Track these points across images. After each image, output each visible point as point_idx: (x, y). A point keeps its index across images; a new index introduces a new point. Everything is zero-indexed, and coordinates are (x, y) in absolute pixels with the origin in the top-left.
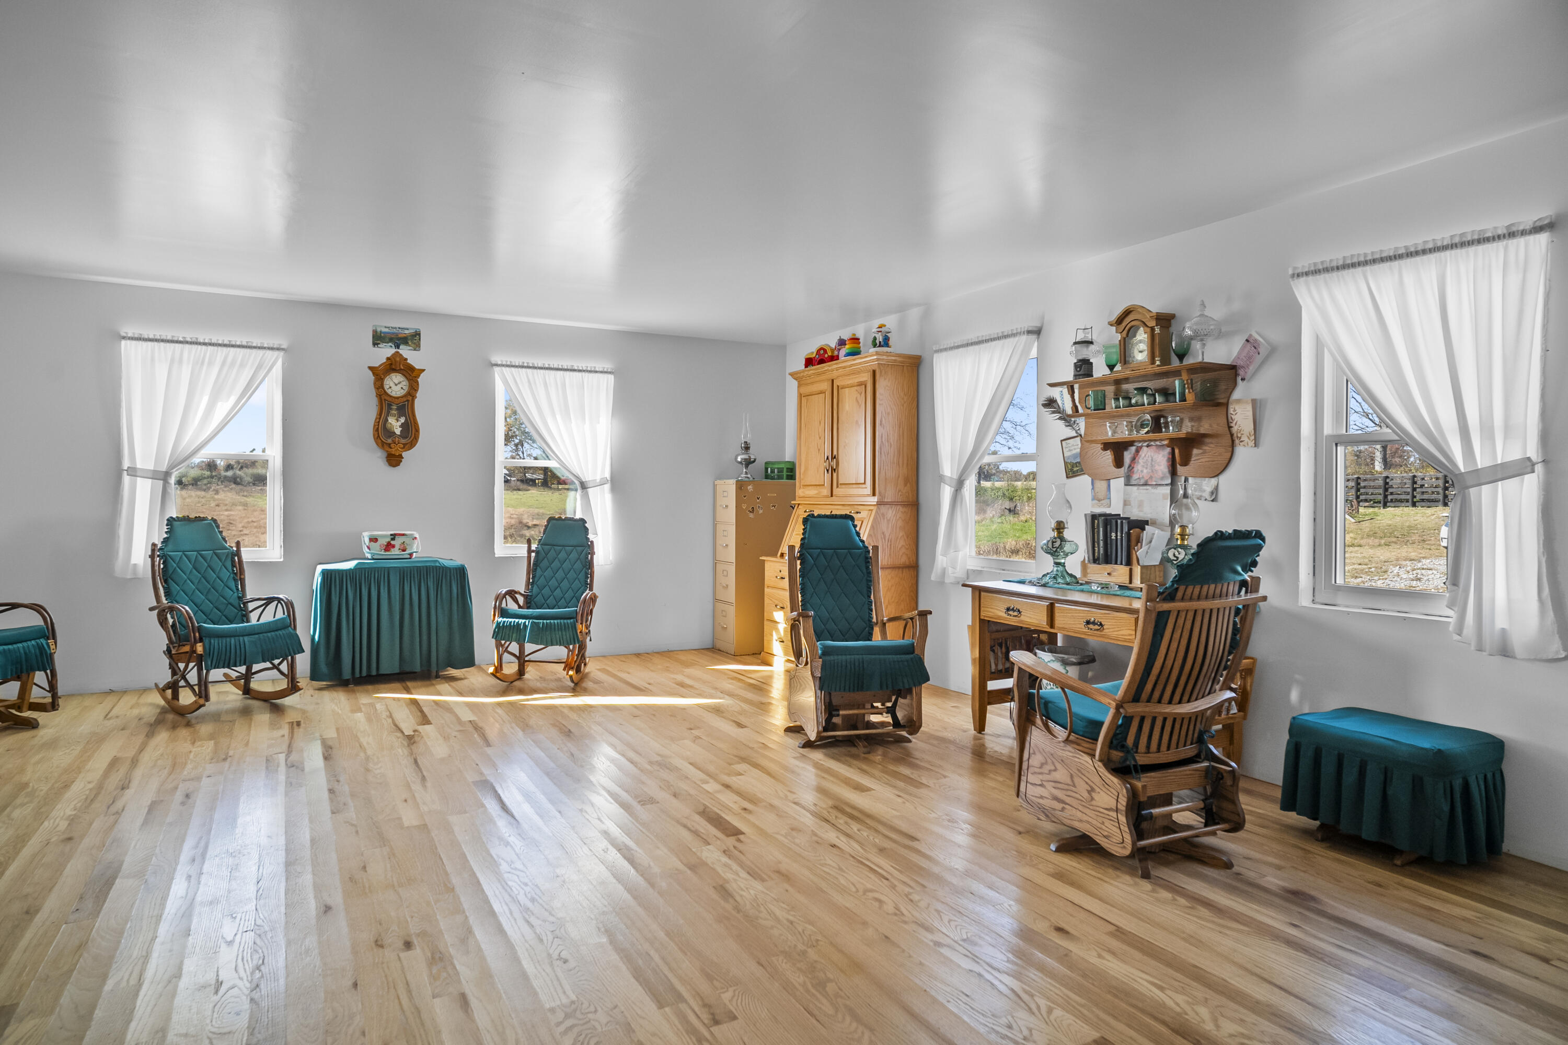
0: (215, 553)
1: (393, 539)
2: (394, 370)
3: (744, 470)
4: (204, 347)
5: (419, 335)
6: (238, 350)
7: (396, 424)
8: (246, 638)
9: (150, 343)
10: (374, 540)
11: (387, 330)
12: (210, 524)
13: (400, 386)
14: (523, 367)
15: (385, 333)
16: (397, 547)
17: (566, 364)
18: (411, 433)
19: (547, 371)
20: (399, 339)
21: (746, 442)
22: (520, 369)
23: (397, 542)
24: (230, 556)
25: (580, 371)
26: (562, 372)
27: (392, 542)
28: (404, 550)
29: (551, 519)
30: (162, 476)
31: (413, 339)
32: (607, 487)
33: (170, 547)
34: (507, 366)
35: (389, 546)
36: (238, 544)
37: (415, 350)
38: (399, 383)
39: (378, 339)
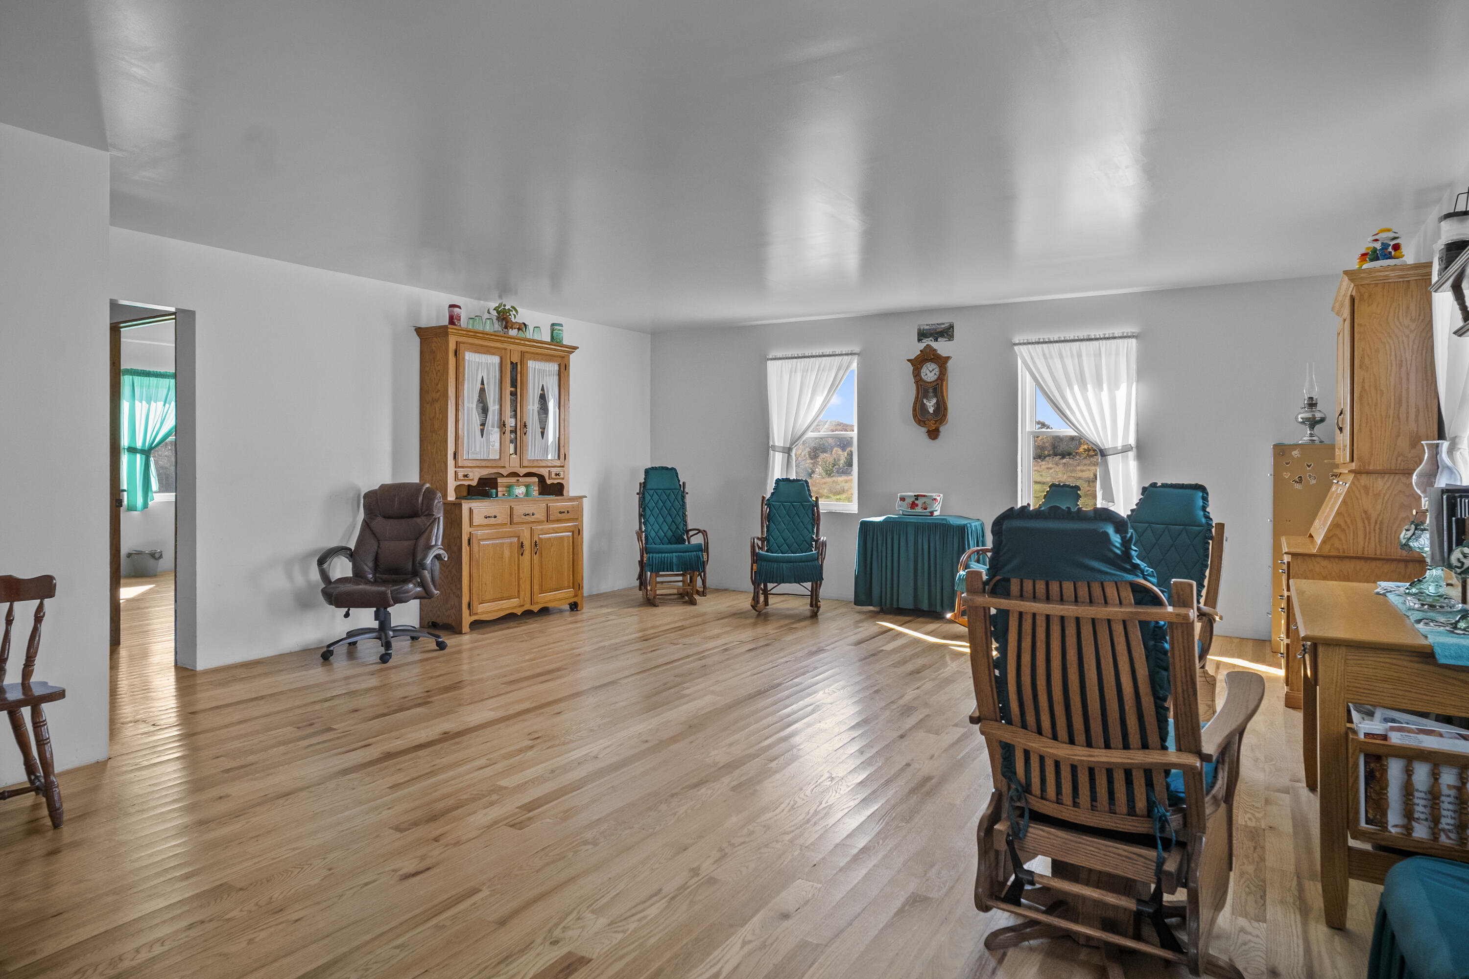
0: (802, 505)
1: (917, 499)
2: (931, 360)
3: (1309, 432)
4: (808, 359)
5: (953, 327)
6: (827, 358)
7: (930, 405)
8: (785, 565)
9: (780, 361)
10: (903, 499)
11: (928, 327)
12: (803, 484)
13: (933, 372)
14: (1039, 343)
15: (926, 330)
16: (920, 506)
17: (1082, 334)
18: (941, 410)
19: (1063, 344)
20: (938, 333)
21: (1311, 398)
22: (1036, 346)
23: (920, 502)
24: (811, 508)
25: (1096, 339)
26: (1077, 343)
27: (916, 502)
28: (925, 509)
29: (1052, 486)
30: (787, 451)
31: (947, 333)
32: (1131, 455)
33: (773, 499)
34: (1024, 344)
35: (913, 505)
36: (817, 498)
37: (949, 340)
38: (933, 370)
39: (922, 335)
